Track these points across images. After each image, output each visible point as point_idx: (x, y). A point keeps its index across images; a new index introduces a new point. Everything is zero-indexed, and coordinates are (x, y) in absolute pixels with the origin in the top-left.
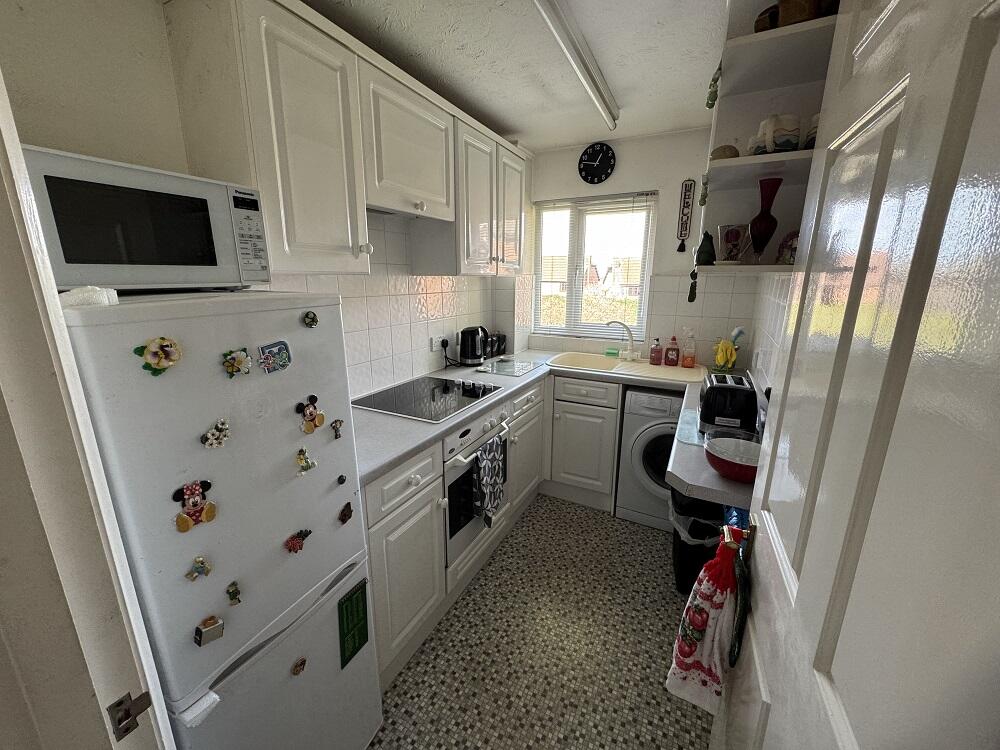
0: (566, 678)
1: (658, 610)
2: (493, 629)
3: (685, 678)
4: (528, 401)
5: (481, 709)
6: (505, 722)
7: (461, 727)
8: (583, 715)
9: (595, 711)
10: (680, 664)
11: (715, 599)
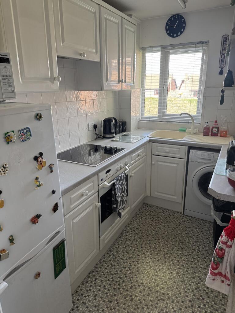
0: (159, 288)
1: (205, 258)
2: (123, 267)
3: (214, 280)
4: (138, 155)
5: (118, 301)
6: (130, 307)
7: (109, 309)
8: (167, 303)
9: (173, 302)
10: (212, 273)
11: (228, 243)
